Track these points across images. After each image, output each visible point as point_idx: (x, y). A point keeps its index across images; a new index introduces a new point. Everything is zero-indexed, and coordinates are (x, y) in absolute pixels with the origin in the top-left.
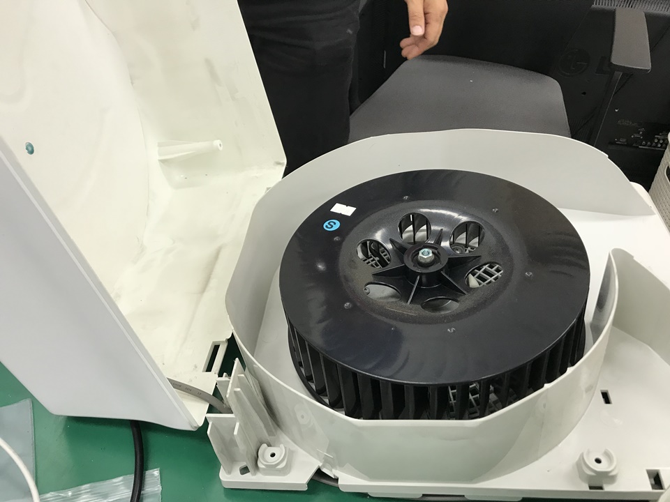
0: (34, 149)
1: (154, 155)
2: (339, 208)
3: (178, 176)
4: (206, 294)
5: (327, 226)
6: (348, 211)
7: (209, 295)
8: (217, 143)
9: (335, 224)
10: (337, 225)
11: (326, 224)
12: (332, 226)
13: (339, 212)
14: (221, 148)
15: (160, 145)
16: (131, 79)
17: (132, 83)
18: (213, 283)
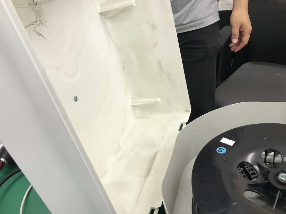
0: (78, 99)
1: (129, 103)
2: (224, 140)
3: (139, 113)
4: (148, 178)
5: (218, 151)
6: (231, 143)
7: (150, 178)
8: (159, 99)
9: (223, 150)
10: (224, 151)
11: (218, 149)
12: (222, 151)
13: (225, 143)
14: (160, 102)
15: (132, 99)
16: (123, 68)
17: (124, 70)
18: (152, 172)
